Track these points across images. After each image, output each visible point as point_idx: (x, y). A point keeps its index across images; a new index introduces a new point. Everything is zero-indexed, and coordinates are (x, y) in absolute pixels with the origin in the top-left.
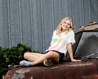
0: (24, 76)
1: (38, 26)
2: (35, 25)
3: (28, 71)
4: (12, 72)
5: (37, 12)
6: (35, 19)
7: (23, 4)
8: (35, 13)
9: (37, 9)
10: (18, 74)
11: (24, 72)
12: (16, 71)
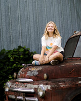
0: (37, 73)
1: (35, 31)
2: (32, 30)
3: (41, 69)
4: (26, 70)
5: (34, 19)
6: (32, 25)
7: (22, 12)
8: (31, 19)
9: (33, 16)
10: (32, 71)
11: (37, 70)
12: (30, 69)
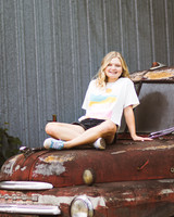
3: (70, 159)
10: (49, 164)
12: (41, 159)
